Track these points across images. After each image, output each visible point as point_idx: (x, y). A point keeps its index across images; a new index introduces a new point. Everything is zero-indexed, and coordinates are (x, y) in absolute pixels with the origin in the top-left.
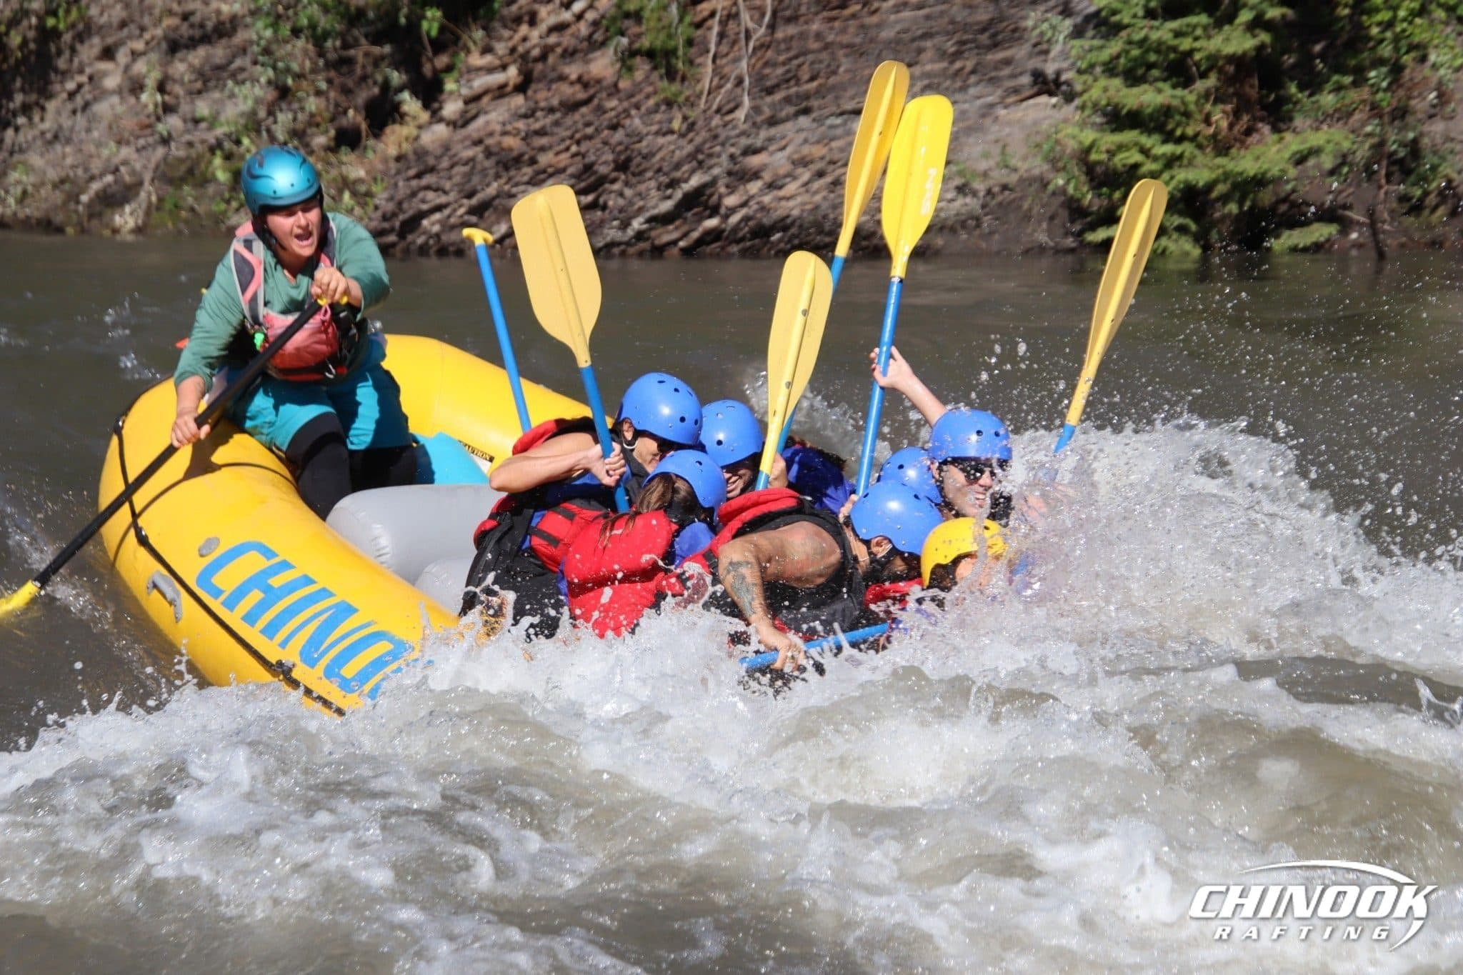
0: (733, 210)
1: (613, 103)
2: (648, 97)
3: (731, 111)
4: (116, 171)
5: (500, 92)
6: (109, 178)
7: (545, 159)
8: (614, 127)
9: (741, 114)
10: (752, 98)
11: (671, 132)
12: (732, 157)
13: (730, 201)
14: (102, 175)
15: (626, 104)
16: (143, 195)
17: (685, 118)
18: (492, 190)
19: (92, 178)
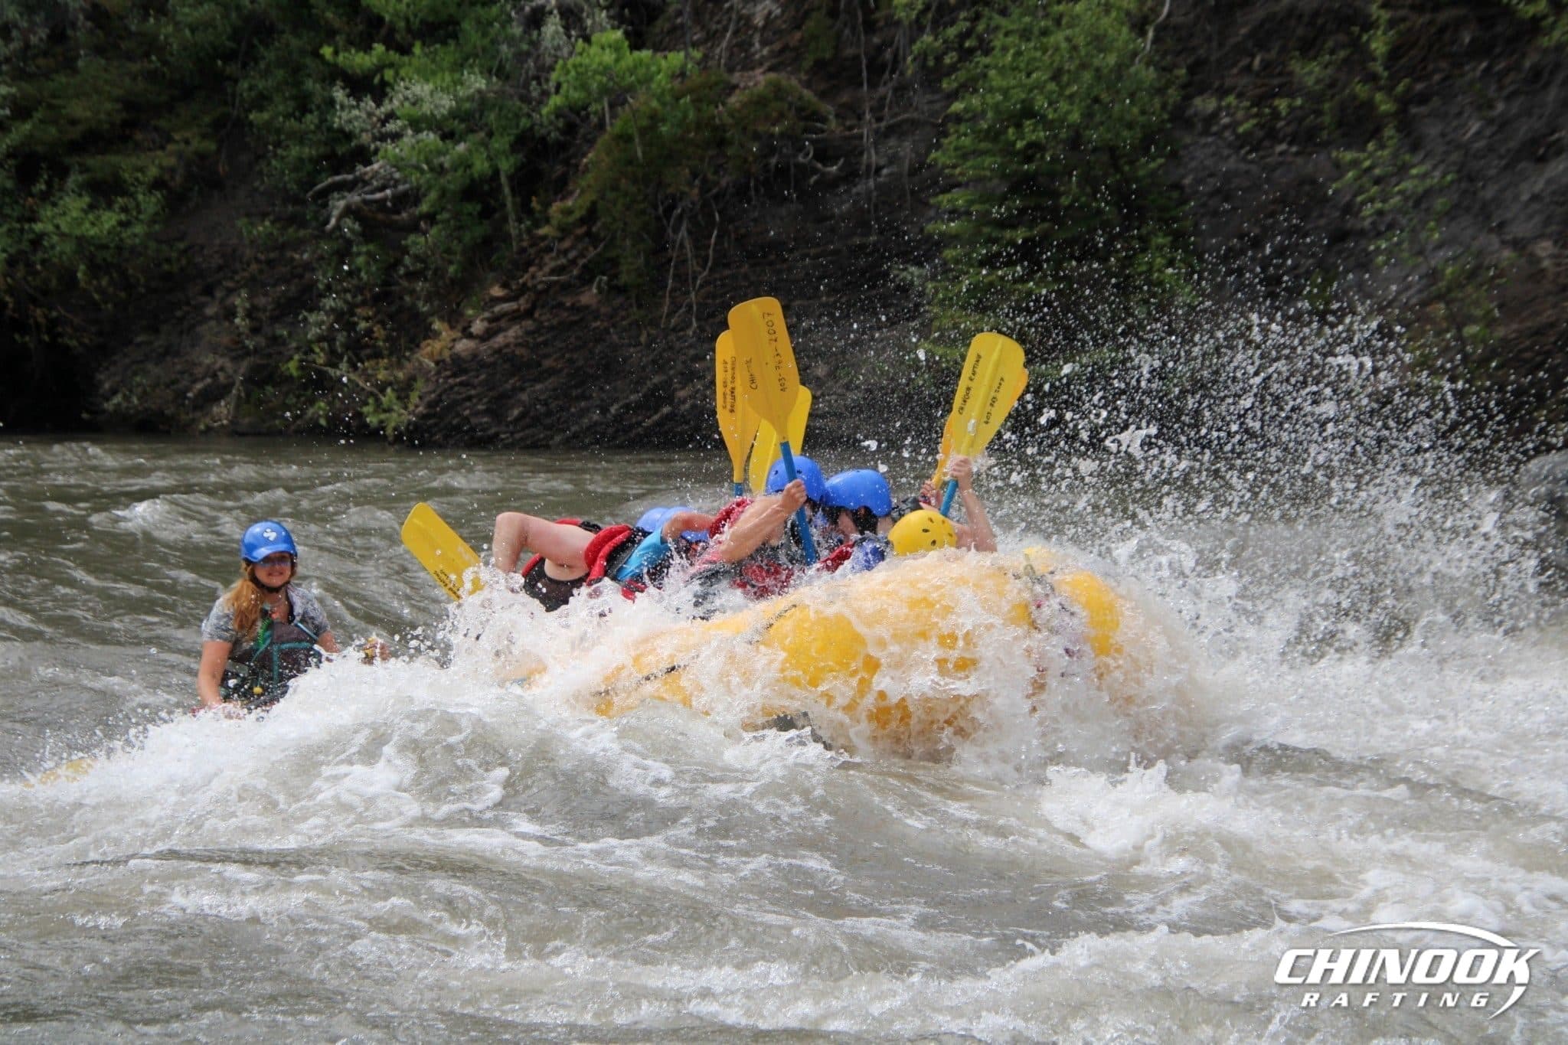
0: (684, 402)
1: (598, 323)
2: (623, 318)
3: (682, 329)
4: (215, 376)
5: (515, 317)
6: (209, 380)
7: (547, 363)
8: (599, 340)
9: (690, 333)
10: (698, 319)
11: (640, 344)
12: (684, 362)
13: (682, 394)
14: (203, 379)
15: (606, 324)
16: (234, 391)
17: (649, 335)
18: (508, 386)
19: (195, 381)
